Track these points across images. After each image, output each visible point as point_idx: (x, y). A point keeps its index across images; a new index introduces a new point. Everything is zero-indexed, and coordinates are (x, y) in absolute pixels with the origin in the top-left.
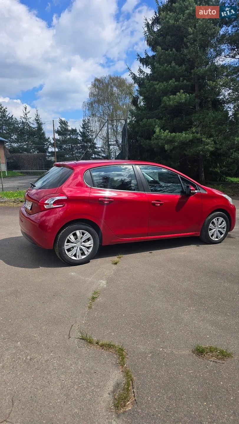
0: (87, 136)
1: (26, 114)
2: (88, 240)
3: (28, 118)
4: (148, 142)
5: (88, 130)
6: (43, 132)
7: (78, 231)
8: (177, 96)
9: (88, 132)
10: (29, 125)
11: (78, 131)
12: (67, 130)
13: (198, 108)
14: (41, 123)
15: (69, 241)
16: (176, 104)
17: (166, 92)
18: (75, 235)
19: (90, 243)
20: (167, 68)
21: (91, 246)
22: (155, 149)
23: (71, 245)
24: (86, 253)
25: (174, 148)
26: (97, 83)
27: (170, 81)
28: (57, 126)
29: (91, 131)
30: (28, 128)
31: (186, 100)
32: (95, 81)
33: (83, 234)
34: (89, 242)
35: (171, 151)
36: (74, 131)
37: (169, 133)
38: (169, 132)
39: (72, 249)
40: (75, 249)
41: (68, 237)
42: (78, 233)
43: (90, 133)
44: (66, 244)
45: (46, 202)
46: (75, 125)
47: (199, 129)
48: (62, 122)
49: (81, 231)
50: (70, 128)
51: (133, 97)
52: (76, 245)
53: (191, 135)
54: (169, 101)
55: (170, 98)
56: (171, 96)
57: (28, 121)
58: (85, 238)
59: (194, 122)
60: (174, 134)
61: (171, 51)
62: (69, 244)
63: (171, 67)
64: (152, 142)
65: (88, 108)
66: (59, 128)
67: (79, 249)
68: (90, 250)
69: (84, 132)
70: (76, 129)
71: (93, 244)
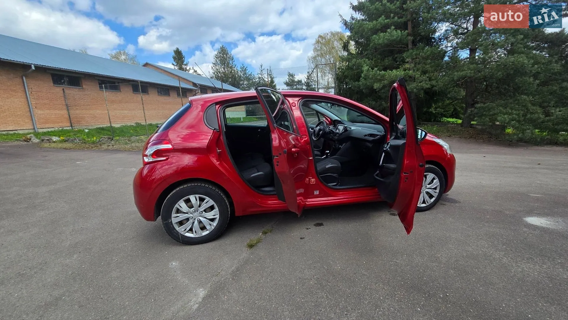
0: (311, 86)
1: (262, 71)
2: (212, 208)
3: (263, 74)
4: (357, 83)
5: (311, 81)
6: (274, 84)
7: (192, 196)
8: (387, 34)
9: (312, 82)
10: (263, 80)
11: (303, 82)
12: (293, 81)
13: (410, 46)
14: (273, 77)
15: (178, 211)
16: (386, 41)
17: (375, 31)
18: (188, 201)
19: (215, 213)
21: (216, 218)
22: (364, 91)
23: (182, 217)
24: (208, 227)
25: (384, 87)
26: (320, 39)
27: (380, 19)
28: (286, 78)
29: (314, 81)
30: (263, 82)
31: (397, 38)
32: (319, 37)
33: (202, 200)
34: (213, 213)
35: (381, 89)
36: (299, 82)
37: (378, 72)
38: (377, 70)
39: (185, 222)
40: (191, 221)
41: (177, 206)
42: (192, 198)
43: (313, 83)
44: (174, 215)
46: (301, 77)
47: (413, 65)
48: (290, 75)
49: (197, 196)
50: (296, 80)
51: (344, 42)
52: (192, 215)
53: (403, 73)
54: (379, 39)
56: (381, 34)
57: (263, 76)
58: (205, 206)
59: (406, 59)
60: (383, 72)
62: (178, 215)
64: (360, 83)
65: (312, 61)
66: (287, 80)
67: (196, 222)
68: (215, 224)
69: (308, 82)
70: (301, 80)
71: (219, 215)
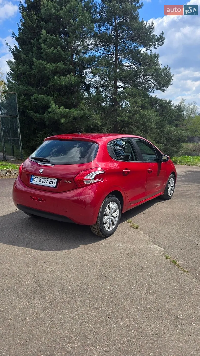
8: (67, 78)
16: (66, 84)
17: (55, 73)
20: (54, 51)
21: (117, 216)
23: (107, 218)
24: (115, 223)
25: (69, 122)
27: (59, 63)
31: (75, 82)
35: (67, 124)
37: (65, 109)
41: (105, 211)
44: (104, 217)
45: (85, 178)
49: (112, 203)
54: (60, 81)
55: (60, 79)
56: (62, 77)
58: (114, 209)
60: (68, 110)
61: (55, 37)
63: (58, 51)
67: (110, 220)
68: (117, 220)
71: (118, 214)
